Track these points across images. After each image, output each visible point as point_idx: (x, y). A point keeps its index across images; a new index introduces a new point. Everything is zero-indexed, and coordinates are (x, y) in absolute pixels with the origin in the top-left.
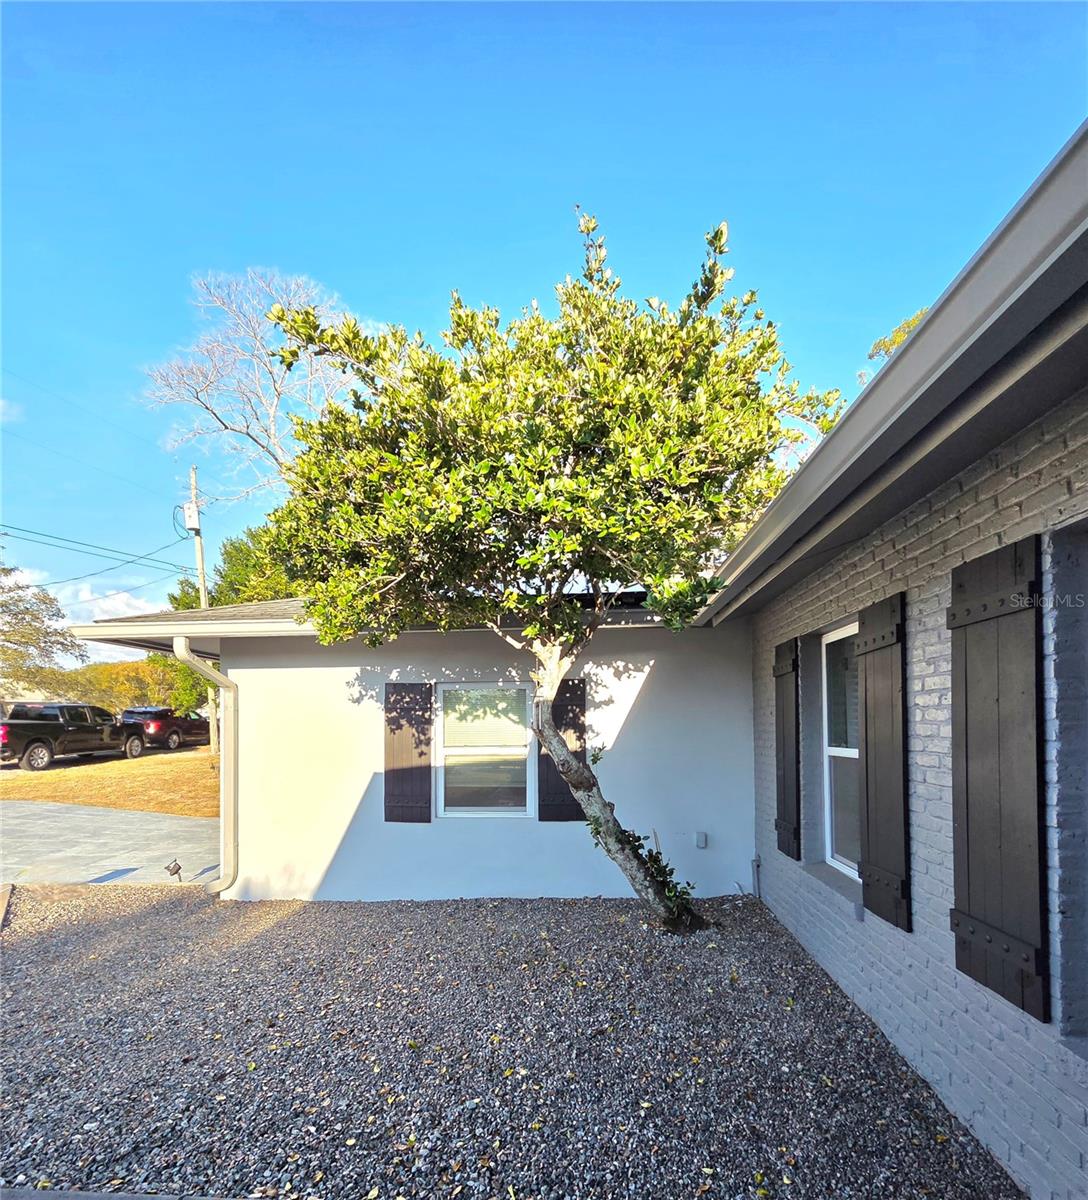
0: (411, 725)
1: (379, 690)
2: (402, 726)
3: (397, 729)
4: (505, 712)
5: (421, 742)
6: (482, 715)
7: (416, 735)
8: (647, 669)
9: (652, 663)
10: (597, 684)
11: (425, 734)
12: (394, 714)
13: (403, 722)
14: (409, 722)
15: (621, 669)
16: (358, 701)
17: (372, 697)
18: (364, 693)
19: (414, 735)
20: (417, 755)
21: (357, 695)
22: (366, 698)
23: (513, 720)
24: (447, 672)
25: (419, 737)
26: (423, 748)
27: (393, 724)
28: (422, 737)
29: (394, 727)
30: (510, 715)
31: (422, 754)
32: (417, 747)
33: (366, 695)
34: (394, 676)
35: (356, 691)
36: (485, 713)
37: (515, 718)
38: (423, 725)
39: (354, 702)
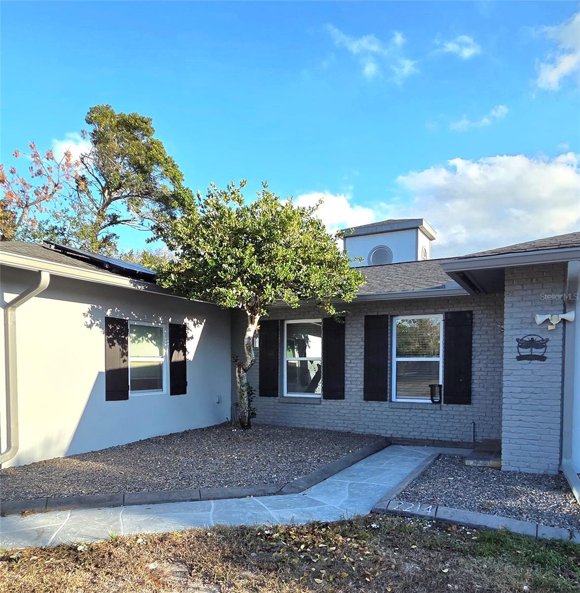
0: (119, 344)
1: (101, 321)
2: (115, 343)
3: (112, 346)
4: (151, 339)
5: (124, 353)
6: (142, 340)
7: (122, 349)
8: (203, 324)
9: (205, 321)
10: (189, 329)
11: (126, 350)
12: (111, 336)
13: (115, 341)
14: (118, 342)
15: (196, 322)
16: (90, 326)
17: (97, 325)
18: (93, 322)
19: (120, 350)
20: (122, 362)
21: (89, 323)
22: (94, 325)
23: (153, 343)
24: (134, 314)
25: (123, 351)
26: (125, 357)
27: (110, 342)
28: (124, 351)
29: (111, 344)
30: (153, 341)
31: (124, 361)
32: (122, 357)
33: (94, 323)
34: (109, 313)
35: (88, 320)
36: (143, 339)
37: (155, 343)
38: (124, 344)
39: (88, 327)
